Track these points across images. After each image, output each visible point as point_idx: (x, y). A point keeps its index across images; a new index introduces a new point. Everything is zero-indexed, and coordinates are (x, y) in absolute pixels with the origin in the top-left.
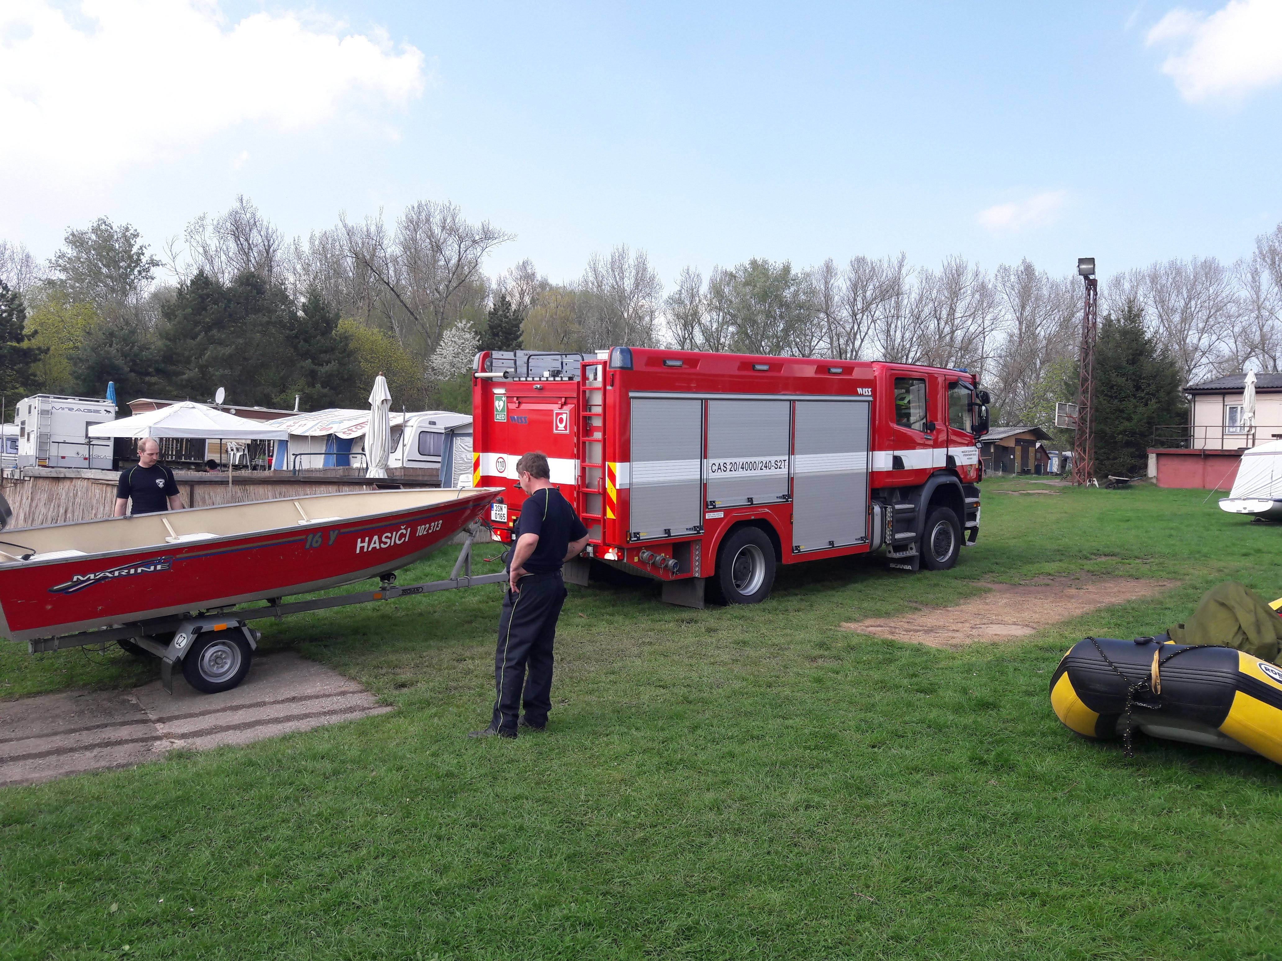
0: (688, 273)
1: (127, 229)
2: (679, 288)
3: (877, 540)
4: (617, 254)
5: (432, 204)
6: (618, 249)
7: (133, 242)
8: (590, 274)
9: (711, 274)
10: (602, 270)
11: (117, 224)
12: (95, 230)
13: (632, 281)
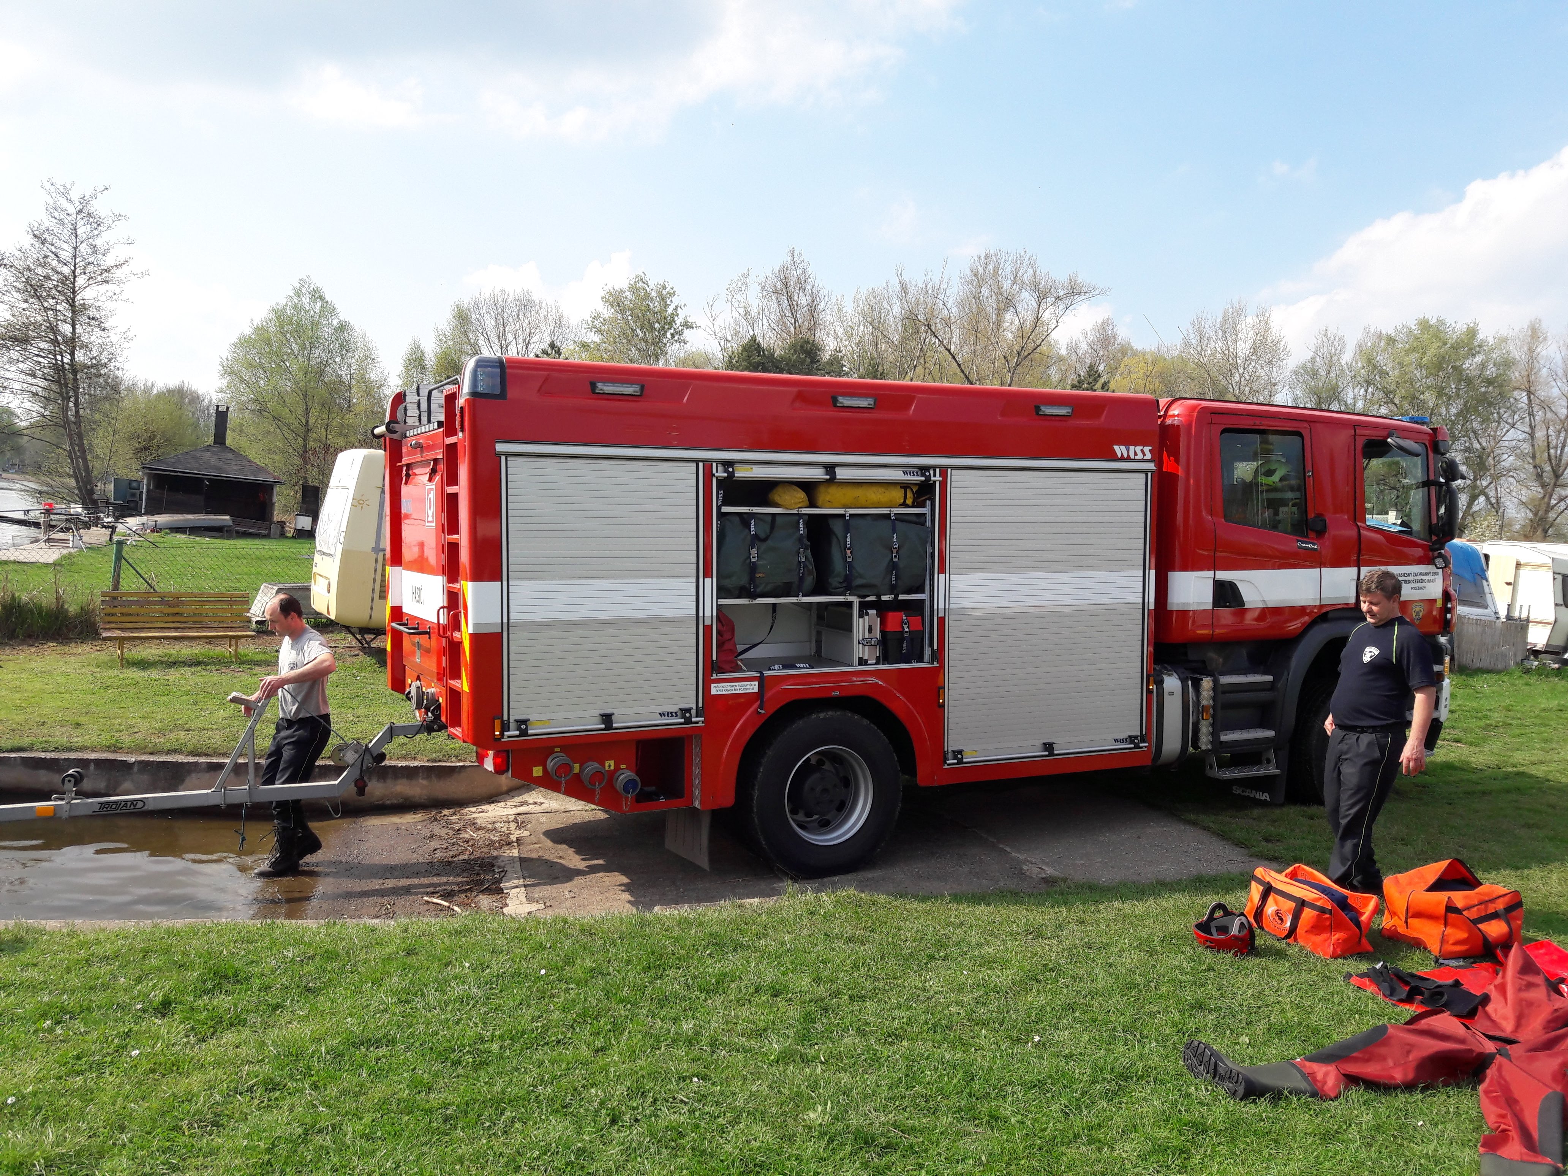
0: (1326, 336)
1: (664, 287)
2: (1312, 354)
3: (1172, 742)
4: (1230, 311)
5: (1003, 254)
6: (1232, 304)
7: (668, 302)
8: (1192, 336)
9: (1360, 336)
10: (1209, 331)
11: (654, 281)
12: (633, 288)
13: (1250, 343)
